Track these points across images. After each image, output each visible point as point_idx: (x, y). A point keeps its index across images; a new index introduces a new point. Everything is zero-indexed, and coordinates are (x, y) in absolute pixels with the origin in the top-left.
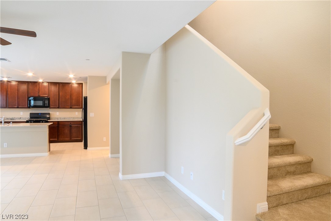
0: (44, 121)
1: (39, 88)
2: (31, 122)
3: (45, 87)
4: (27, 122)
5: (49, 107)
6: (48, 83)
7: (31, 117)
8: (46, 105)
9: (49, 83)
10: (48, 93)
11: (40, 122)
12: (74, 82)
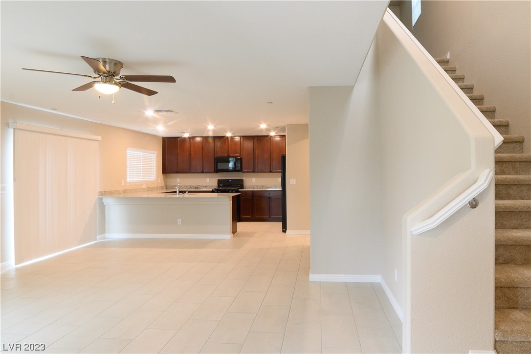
0: (234, 190)
1: (228, 145)
2: (218, 192)
3: (235, 143)
4: (213, 191)
5: (241, 170)
6: (239, 138)
7: (219, 185)
8: (237, 168)
9: (241, 138)
10: (239, 151)
11: (229, 192)
12: (272, 134)
